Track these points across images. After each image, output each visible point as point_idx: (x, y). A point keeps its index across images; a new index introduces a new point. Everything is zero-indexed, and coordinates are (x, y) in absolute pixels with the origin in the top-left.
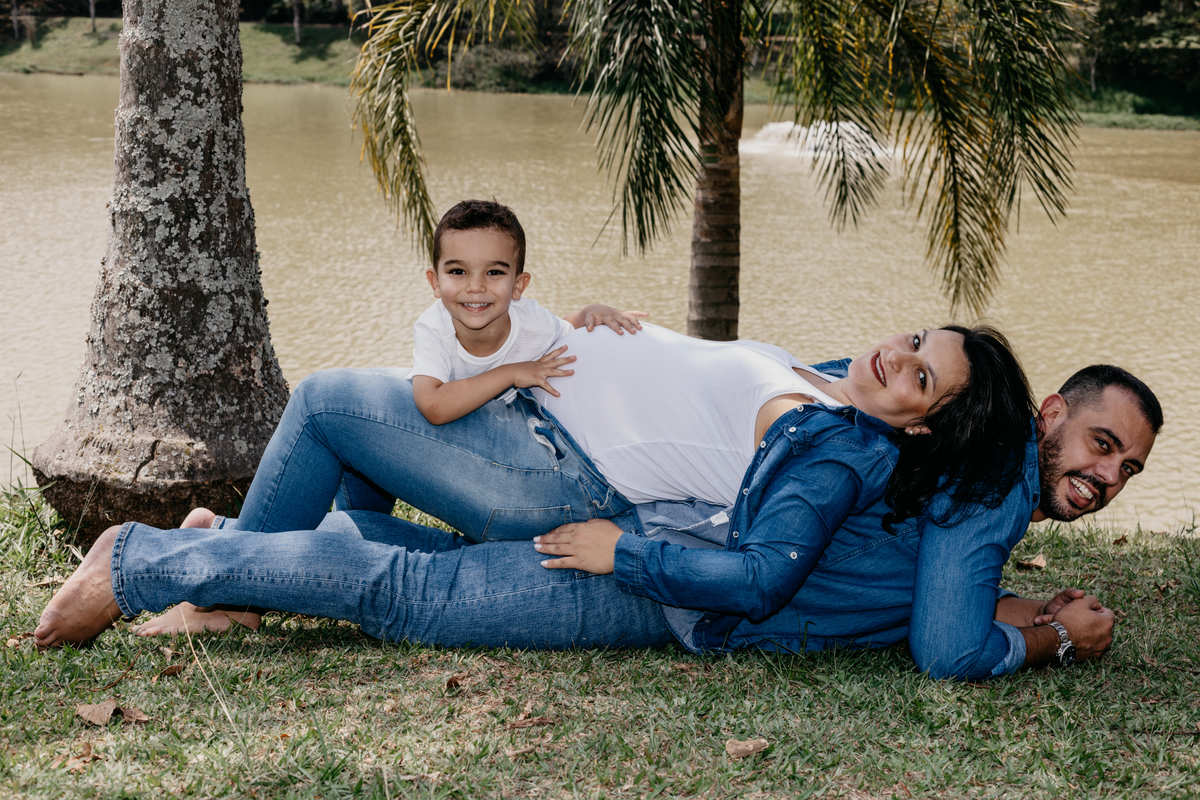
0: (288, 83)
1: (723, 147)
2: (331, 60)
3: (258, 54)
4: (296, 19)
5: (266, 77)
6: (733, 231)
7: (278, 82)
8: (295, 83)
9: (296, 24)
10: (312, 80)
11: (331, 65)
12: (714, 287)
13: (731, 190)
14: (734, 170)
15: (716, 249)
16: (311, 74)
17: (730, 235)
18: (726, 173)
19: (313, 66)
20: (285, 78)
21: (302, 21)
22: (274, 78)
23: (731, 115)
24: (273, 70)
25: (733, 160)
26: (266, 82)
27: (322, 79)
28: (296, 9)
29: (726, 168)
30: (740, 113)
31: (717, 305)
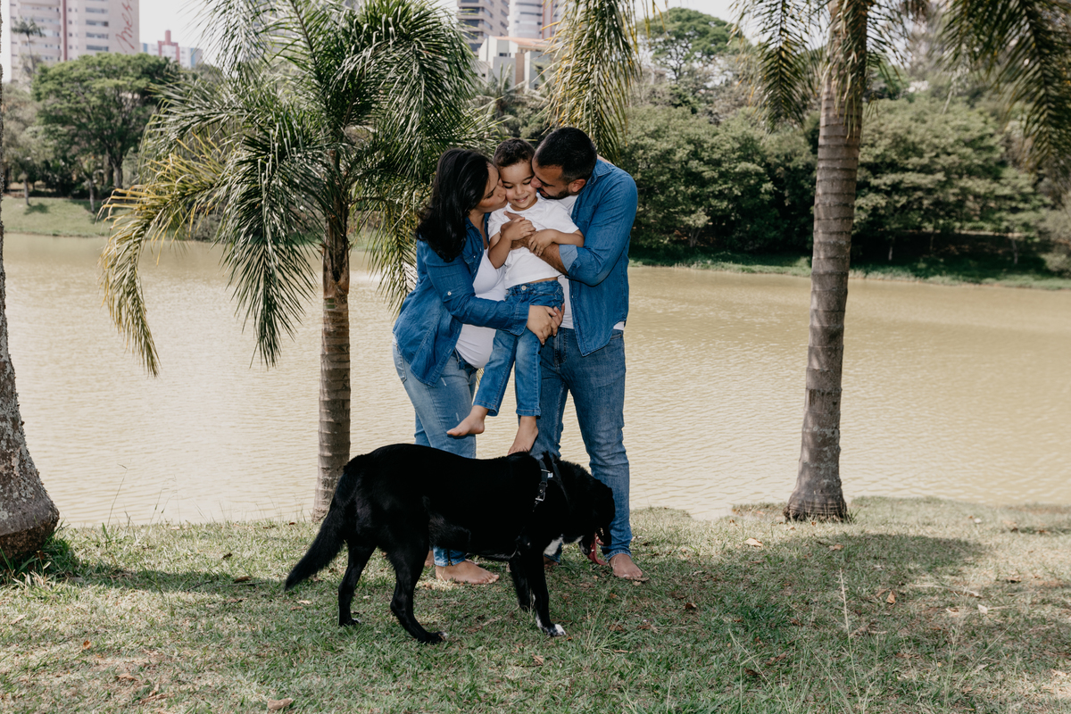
0: (87, 237)
1: (338, 299)
2: (113, 224)
3: (66, 218)
4: (92, 196)
5: (71, 233)
6: (345, 348)
7: (79, 236)
8: (91, 236)
9: (91, 200)
10: (103, 235)
12: (333, 381)
13: (343, 324)
14: (345, 313)
15: (335, 358)
16: (102, 231)
17: (343, 350)
18: (340, 314)
19: (103, 226)
20: (84, 234)
21: (95, 197)
22: (78, 233)
23: (342, 281)
24: (76, 228)
25: (344, 306)
26: (71, 236)
28: (91, 191)
29: (340, 311)
30: (347, 279)
31: (336, 391)
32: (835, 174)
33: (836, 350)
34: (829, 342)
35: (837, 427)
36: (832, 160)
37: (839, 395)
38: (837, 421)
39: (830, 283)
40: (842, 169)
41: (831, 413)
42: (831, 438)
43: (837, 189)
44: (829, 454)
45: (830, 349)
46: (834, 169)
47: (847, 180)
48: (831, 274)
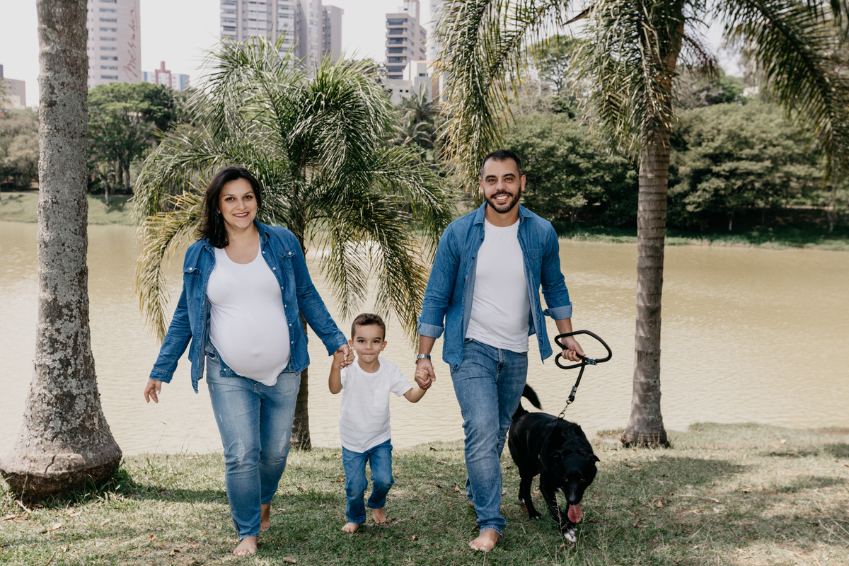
0: (103, 224)
2: (124, 213)
4: (106, 193)
5: (91, 222)
7: (97, 224)
8: (106, 224)
9: (106, 196)
10: (115, 222)
11: (124, 215)
16: (114, 220)
19: (116, 215)
20: (100, 222)
21: (109, 193)
22: (96, 222)
27: (120, 222)
28: (106, 189)
32: (651, 197)
33: (655, 322)
34: (650, 317)
35: (658, 378)
36: (649, 186)
37: (659, 355)
38: (658, 373)
39: (650, 274)
40: (655, 193)
41: (653, 368)
42: (653, 386)
43: (653, 207)
44: (652, 397)
45: (651, 322)
46: (650, 193)
47: (660, 201)
48: (650, 268)
